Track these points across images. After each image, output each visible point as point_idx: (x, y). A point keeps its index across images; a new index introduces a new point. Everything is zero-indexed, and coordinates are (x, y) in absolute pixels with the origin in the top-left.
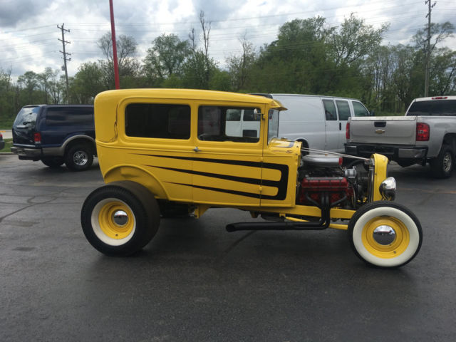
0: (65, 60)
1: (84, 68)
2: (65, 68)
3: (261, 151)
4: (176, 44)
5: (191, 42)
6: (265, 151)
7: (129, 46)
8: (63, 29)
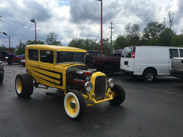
0: (111, 34)
1: (118, 37)
2: (111, 38)
3: (53, 67)
4: (157, 25)
5: (164, 24)
6: (55, 67)
7: (136, 27)
8: (112, 24)
